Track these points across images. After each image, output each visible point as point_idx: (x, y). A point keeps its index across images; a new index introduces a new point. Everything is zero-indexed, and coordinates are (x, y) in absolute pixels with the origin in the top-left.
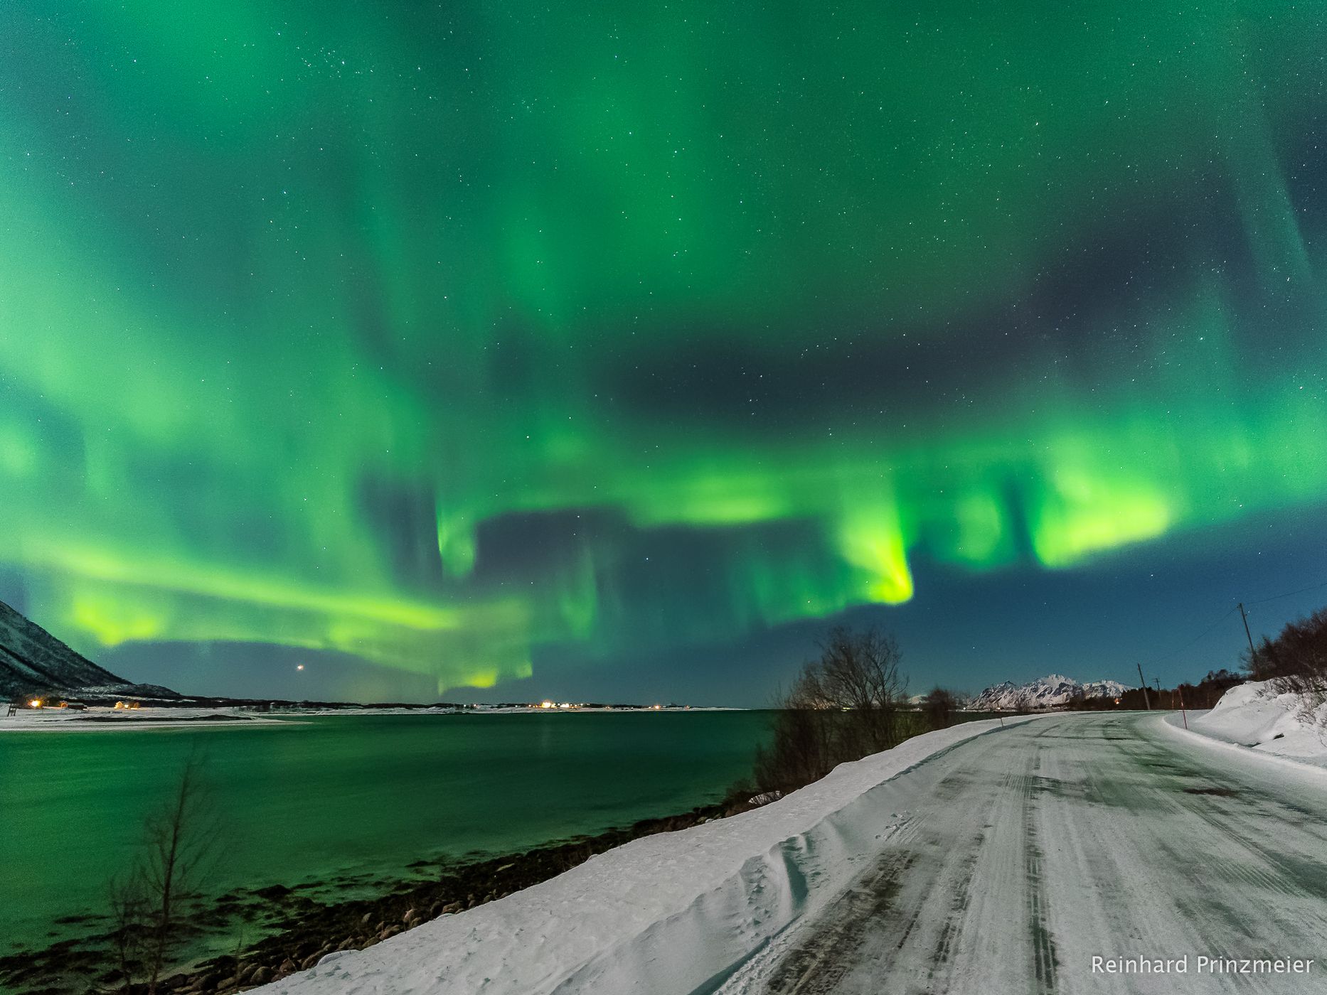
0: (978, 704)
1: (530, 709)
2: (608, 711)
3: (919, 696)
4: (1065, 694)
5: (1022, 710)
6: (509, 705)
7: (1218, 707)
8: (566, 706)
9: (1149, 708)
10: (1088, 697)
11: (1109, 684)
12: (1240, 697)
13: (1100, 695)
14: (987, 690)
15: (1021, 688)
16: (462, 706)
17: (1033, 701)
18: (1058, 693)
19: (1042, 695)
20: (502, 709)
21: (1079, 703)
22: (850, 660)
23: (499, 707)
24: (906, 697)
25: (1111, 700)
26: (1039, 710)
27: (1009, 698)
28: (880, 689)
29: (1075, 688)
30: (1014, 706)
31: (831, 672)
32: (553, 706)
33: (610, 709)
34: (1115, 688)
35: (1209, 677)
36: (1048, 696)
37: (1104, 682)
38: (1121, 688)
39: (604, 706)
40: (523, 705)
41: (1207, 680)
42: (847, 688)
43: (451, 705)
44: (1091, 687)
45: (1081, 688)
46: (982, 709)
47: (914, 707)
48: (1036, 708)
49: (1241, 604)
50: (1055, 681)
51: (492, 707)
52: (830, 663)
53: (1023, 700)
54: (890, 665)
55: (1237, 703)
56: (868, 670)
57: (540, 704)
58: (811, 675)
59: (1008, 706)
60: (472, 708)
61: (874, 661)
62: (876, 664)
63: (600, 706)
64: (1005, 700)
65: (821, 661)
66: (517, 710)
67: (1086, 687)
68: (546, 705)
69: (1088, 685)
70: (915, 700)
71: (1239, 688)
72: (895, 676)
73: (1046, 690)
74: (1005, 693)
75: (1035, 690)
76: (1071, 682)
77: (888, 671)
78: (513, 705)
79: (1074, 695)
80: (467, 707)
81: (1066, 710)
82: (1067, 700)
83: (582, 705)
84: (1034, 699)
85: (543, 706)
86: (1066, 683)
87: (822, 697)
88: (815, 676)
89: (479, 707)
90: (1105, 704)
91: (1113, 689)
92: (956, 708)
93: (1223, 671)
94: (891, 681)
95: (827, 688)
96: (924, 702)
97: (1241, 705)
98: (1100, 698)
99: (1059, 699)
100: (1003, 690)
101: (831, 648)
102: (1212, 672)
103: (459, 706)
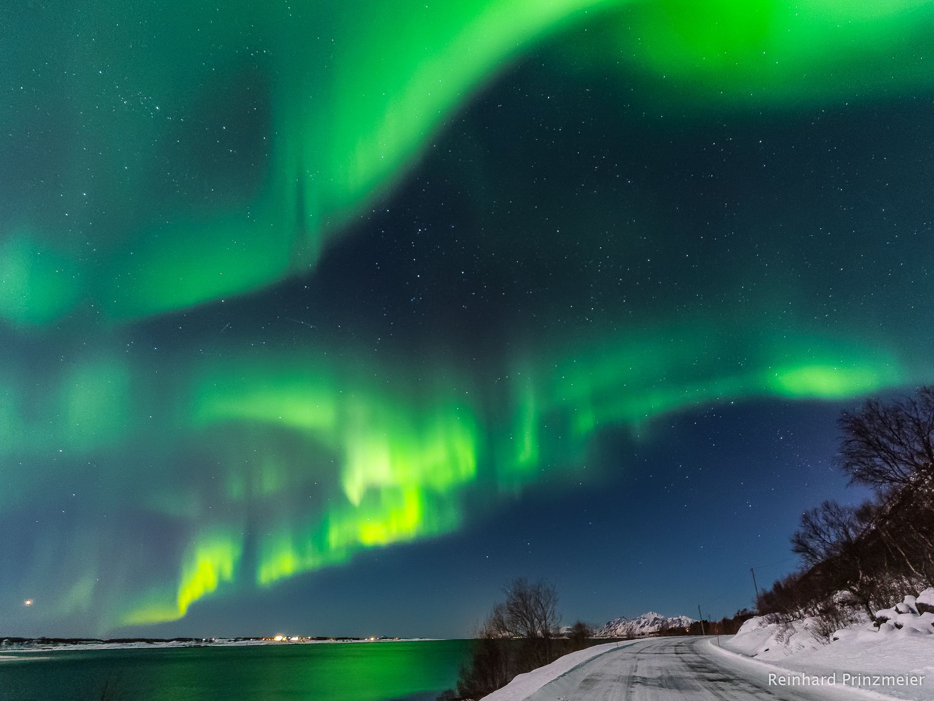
0: (603, 632)
1: (263, 642)
2: (331, 642)
3: (566, 627)
4: (657, 625)
5: (630, 636)
6: (245, 639)
7: (739, 633)
8: (295, 639)
9: (704, 634)
10: (670, 627)
11: (683, 618)
12: (751, 625)
13: (678, 626)
14: (609, 623)
15: (630, 621)
16: (202, 640)
17: (638, 631)
18: (652, 625)
19: (643, 626)
20: (237, 642)
21: (665, 631)
22: (524, 603)
23: (235, 641)
24: (558, 628)
25: (684, 629)
26: (641, 636)
27: (623, 628)
28: (543, 622)
29: (663, 621)
30: (625, 634)
31: (512, 611)
32: (284, 639)
33: (333, 641)
34: (687, 621)
35: (738, 613)
36: (646, 627)
37: (680, 617)
38: (690, 621)
39: (329, 639)
40: (257, 639)
41: (737, 615)
42: (522, 622)
43: (191, 640)
44: (672, 621)
45: (666, 621)
46: (605, 636)
47: (562, 635)
48: (639, 635)
49: (752, 569)
50: (651, 616)
51: (229, 641)
52: (512, 605)
53: (631, 630)
54: (551, 606)
55: (749, 630)
56: (536, 609)
57: (272, 638)
58: (498, 613)
59: (622, 634)
60: (211, 641)
61: (540, 603)
62: (542, 605)
63: (325, 639)
64: (621, 630)
65: (505, 604)
66: (252, 642)
67: (669, 620)
68: (278, 638)
69: (671, 618)
70: (563, 630)
71: (750, 620)
72: (553, 614)
73: (645, 623)
74: (620, 625)
75: (639, 623)
76: (661, 617)
77: (550, 610)
78: (249, 639)
79: (662, 625)
80: (206, 641)
81: (657, 636)
82: (658, 629)
83: (309, 638)
84: (637, 629)
85: (275, 639)
86: (658, 617)
87: (505, 629)
88: (501, 614)
89: (217, 641)
90: (679, 631)
91: (686, 622)
92: (589, 636)
93: (745, 610)
94: (551, 617)
95: (508, 623)
96: (570, 632)
97: (750, 631)
98: (678, 628)
99: (652, 629)
100: (619, 622)
101: (513, 594)
102: (739, 611)
103: (197, 640)
